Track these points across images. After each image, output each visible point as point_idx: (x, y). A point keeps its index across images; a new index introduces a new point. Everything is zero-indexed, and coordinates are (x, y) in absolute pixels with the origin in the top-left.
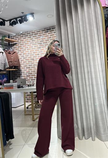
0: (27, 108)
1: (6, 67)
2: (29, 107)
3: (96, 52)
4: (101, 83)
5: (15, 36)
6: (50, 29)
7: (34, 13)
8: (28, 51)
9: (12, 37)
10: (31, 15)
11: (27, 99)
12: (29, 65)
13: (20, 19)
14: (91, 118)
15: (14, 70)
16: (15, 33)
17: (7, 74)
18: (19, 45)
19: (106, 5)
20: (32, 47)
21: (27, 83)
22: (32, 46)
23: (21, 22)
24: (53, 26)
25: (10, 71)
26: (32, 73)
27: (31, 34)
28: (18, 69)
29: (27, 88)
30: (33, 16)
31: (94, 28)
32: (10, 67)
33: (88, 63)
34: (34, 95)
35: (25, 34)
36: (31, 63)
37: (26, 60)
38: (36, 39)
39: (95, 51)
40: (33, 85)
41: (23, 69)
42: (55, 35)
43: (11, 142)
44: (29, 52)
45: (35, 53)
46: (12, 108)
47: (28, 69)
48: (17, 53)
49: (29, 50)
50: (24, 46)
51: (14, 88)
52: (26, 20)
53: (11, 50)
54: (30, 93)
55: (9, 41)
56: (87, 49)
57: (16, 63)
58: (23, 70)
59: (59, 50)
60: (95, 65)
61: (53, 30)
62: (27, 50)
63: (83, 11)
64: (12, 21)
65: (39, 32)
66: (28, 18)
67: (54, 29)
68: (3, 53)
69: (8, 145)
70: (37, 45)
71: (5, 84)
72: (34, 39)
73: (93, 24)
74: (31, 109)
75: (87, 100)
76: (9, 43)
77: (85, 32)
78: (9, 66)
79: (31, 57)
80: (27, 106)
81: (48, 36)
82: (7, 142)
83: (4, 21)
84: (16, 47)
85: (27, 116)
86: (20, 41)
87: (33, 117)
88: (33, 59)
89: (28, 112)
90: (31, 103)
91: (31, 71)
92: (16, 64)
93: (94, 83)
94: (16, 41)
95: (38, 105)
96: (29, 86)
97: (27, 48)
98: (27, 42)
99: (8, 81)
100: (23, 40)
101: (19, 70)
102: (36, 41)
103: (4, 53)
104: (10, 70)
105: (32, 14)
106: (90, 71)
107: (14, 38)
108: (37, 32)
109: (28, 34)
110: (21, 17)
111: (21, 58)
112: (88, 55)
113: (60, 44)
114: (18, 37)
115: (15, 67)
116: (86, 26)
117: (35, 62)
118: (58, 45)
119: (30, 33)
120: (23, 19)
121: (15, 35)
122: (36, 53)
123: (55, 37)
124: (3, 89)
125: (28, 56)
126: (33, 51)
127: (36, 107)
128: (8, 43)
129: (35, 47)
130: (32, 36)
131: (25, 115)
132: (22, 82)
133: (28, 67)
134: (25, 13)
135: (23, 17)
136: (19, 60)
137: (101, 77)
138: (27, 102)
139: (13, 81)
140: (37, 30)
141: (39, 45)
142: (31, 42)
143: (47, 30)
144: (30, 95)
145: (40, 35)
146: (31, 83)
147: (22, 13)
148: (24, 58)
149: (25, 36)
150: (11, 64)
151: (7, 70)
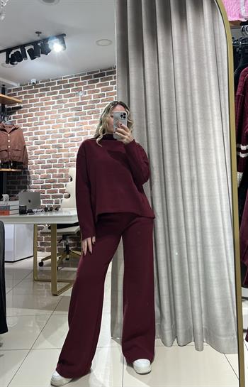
0: (41, 264)
2: (44, 262)
3: (214, 131)
4: (222, 208)
5: (17, 89)
6: (103, 75)
7: (64, 35)
8: (49, 127)
9: (10, 91)
10: (58, 39)
11: (42, 244)
12: (49, 162)
13: (32, 47)
14: (196, 295)
15: (13, 170)
16: (18, 83)
18: (26, 111)
19: (240, 16)
20: (59, 116)
21: (42, 204)
22: (57, 114)
23: (34, 55)
24: (111, 68)
25: (3, 172)
26: (54, 181)
27: (56, 85)
28: (22, 168)
29: (42, 215)
30: (63, 43)
31: (209, 72)
32: (4, 164)
33: (193, 158)
34: (59, 234)
35: (43, 85)
36: (54, 156)
37: (42, 147)
38: (68, 99)
39: (212, 130)
40: (57, 209)
41: (34, 171)
42: (114, 91)
43: (1, 342)
44: (51, 129)
45: (64, 131)
46: (4, 262)
47: (45, 170)
48: (23, 130)
49: (51, 125)
50: (38, 114)
51: (11, 212)
52: (46, 51)
53: (7, 122)
54: (49, 228)
55: (4, 101)
56: (190, 123)
57: (17, 154)
58: (33, 173)
59: (123, 128)
60: (208, 165)
61: (111, 78)
62: (44, 125)
63: (185, 31)
64: (12, 53)
65: (74, 80)
66: (50, 47)
67: (113, 76)
70: (70, 112)
72: (63, 99)
73: (208, 63)
74: (50, 268)
75: (185, 249)
76: (3, 106)
77: (189, 84)
79: (55, 141)
80: (39, 260)
81: (98, 91)
84: (20, 117)
85: (39, 283)
86: (31, 101)
87: (54, 287)
88: (59, 147)
89: (43, 275)
90: (49, 254)
91: (54, 176)
92: (17, 156)
93: (206, 208)
94: (21, 101)
95: (67, 259)
96: (46, 210)
97: (46, 118)
98: (46, 104)
100: (37, 100)
101: (25, 173)
102: (68, 103)
104: (3, 170)
105: (61, 36)
106: (196, 179)
107: (15, 94)
108: (70, 81)
109: (50, 84)
110: (35, 43)
111: (31, 143)
112: (192, 139)
113: (125, 114)
114: (25, 93)
115: (16, 165)
116: (190, 68)
117: (63, 153)
118: (122, 116)
119: (54, 83)
120: (38, 49)
121: (17, 86)
122: (66, 133)
123: (114, 93)
125: (46, 138)
126: (60, 126)
127: (62, 264)
129: (65, 116)
130: (58, 91)
131: (35, 280)
132: (30, 201)
133: (46, 164)
134: (46, 34)
135: (39, 44)
136: (25, 146)
137: (223, 193)
138: (40, 251)
139: (10, 196)
140: (72, 76)
141: (74, 112)
142: (56, 104)
143: (95, 76)
144: (49, 233)
145: (79, 90)
146: (52, 205)
147: (37, 33)
148: (37, 143)
149: (41, 90)
150: (7, 155)
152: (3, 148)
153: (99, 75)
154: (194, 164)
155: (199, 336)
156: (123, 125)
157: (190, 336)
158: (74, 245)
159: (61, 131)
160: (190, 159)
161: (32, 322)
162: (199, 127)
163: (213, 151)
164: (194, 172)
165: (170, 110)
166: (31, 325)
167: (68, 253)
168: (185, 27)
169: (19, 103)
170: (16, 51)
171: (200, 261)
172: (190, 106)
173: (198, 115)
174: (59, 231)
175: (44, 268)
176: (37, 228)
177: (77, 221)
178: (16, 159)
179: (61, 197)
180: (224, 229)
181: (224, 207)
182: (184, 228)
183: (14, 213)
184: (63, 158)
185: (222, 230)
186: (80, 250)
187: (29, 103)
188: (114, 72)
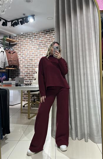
0: (24, 106)
1: (6, 66)
2: (25, 105)
3: (93, 54)
5: (15, 37)
6: (49, 31)
9: (12, 37)
11: (24, 98)
12: (28, 65)
13: (22, 20)
15: (13, 69)
17: (7, 73)
18: (19, 45)
20: (32, 48)
21: (24, 82)
23: (22, 23)
24: (53, 29)
25: (9, 70)
26: (30, 73)
27: (31, 35)
28: (17, 68)
29: (25, 87)
30: (34, 18)
31: (91, 31)
32: (10, 66)
33: (85, 65)
34: (31, 94)
35: (25, 35)
36: (29, 63)
37: (25, 60)
38: (36, 41)
40: (30, 85)
41: (21, 69)
42: (54, 38)
43: (7, 137)
45: (33, 53)
46: (9, 105)
47: (26, 69)
48: (17, 53)
49: (28, 51)
50: (23, 47)
51: (12, 85)
52: (27, 22)
53: (11, 50)
54: (27, 92)
55: (10, 41)
56: (84, 51)
57: (15, 62)
58: (21, 70)
59: (57, 52)
60: (91, 68)
61: (52, 33)
62: (26, 51)
64: (14, 22)
65: (38, 33)
66: (29, 20)
68: (3, 52)
69: (4, 140)
70: (36, 46)
71: (4, 82)
72: (33, 40)
73: (91, 27)
74: (27, 108)
76: (10, 43)
77: (83, 35)
78: (8, 65)
79: (30, 57)
80: (23, 105)
81: (47, 38)
82: (4, 136)
83: (6, 21)
84: (16, 47)
85: (23, 114)
86: (21, 41)
87: (29, 116)
88: (32, 60)
89: (25, 111)
90: (27, 102)
91: (29, 71)
92: (15, 63)
93: (90, 85)
95: (34, 105)
96: (26, 85)
97: (27, 48)
98: (27, 42)
99: (7, 79)
100: (23, 41)
101: (18, 70)
102: (35, 42)
103: (5, 52)
104: (9, 68)
105: (33, 16)
106: (86, 73)
107: (14, 39)
108: (36, 33)
109: (28, 35)
110: (22, 18)
111: (21, 58)
112: (85, 57)
113: (58, 47)
114: (18, 38)
115: (14, 66)
116: (84, 29)
118: (57, 48)
120: (24, 20)
121: (15, 35)
122: (35, 54)
123: (54, 39)
124: (2, 86)
125: (27, 56)
126: (32, 51)
127: (32, 106)
128: (8, 43)
129: (34, 47)
130: (32, 37)
131: (21, 113)
132: (20, 81)
133: (26, 66)
134: (27, 15)
135: (24, 19)
136: (18, 59)
137: (97, 79)
138: (24, 101)
139: (12, 79)
141: (38, 46)
142: (31, 43)
143: (46, 32)
144: (27, 94)
145: (40, 37)
146: (29, 83)
147: (23, 14)
148: (23, 58)
149: (25, 37)
150: (11, 63)
151: (7, 68)
152: (9, 60)
153: (48, 31)
154: (85, 67)
155: (86, 136)
156: (57, 51)
157: (83, 136)
158: (37, 99)
159: (32, 53)
160: (83, 65)
161: (20, 130)
162: (87, 52)
163: (93, 62)
164: (85, 70)
165: (76, 45)
166: (20, 131)
167: (35, 102)
168: (82, 13)
169: (16, 42)
170: (15, 21)
172: (84, 44)
173: (87, 48)
175: (25, 108)
176: (22, 92)
177: (39, 89)
178: (14, 64)
179: (32, 80)
180: (97, 94)
181: (97, 85)
182: (81, 93)
183: (13, 86)
184: (33, 64)
185: (96, 94)
186: (39, 101)
187: (20, 42)
188: (54, 30)
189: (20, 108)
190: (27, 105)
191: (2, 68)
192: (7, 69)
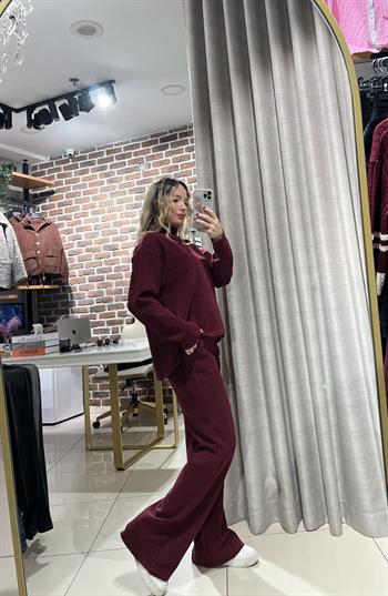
0: (96, 425)
1: (18, 277)
2: (101, 421)
3: (341, 215)
4: (358, 326)
5: (47, 165)
6: (174, 137)
7: (112, 81)
8: (97, 220)
9: (35, 168)
10: (103, 89)
11: (95, 395)
12: (100, 271)
13: (66, 101)
15: (46, 287)
16: (47, 155)
17: (22, 304)
18: (62, 197)
19: (371, 45)
20: (110, 203)
21: (93, 335)
22: (109, 199)
23: (69, 113)
24: (186, 127)
25: (31, 290)
26: (110, 300)
27: (105, 156)
28: (60, 283)
29: (94, 351)
30: (112, 92)
31: (329, 128)
32: (32, 279)
34: (121, 378)
35: (84, 158)
36: (106, 263)
37: (87, 250)
38: (124, 176)
39: (337, 214)
40: (116, 342)
41: (78, 286)
42: (192, 160)
43: (43, 544)
44: (100, 223)
45: (120, 224)
46: (41, 425)
47: (95, 284)
48: (57, 227)
49: (100, 217)
50: (80, 201)
51: (47, 350)
52: (88, 108)
53: (34, 216)
54: (106, 370)
55: (27, 185)
56: (305, 204)
57: (52, 262)
58: (77, 288)
59: (207, 213)
60: (335, 265)
61: (186, 142)
62: (90, 217)
63: (291, 69)
64: (36, 111)
65: (132, 147)
66: (93, 100)
67: (189, 138)
68: (4, 226)
69: (33, 554)
70: (128, 195)
71: (15, 340)
72: (116, 176)
73: (326, 115)
75: (309, 390)
76: (26, 191)
77: (300, 147)
78: (26, 275)
79: (107, 240)
80: (93, 419)
81: (167, 162)
82: (29, 543)
83: (8, 110)
84: (53, 206)
85: (94, 453)
86: (67, 182)
87: (118, 458)
88: (114, 248)
89: (101, 441)
90: (108, 409)
91: (109, 292)
92: (51, 265)
93: (336, 328)
94: (52, 182)
95: (135, 415)
96: (100, 343)
97: (92, 206)
98: (91, 185)
99: (26, 329)
100: (77, 180)
101: (65, 290)
102: (124, 181)
103: (10, 226)
104: (31, 287)
105: (109, 84)
106: (318, 285)
107: (43, 173)
108: (126, 149)
109: (95, 155)
110: (69, 96)
111: (72, 246)
112: (310, 228)
113: (210, 193)
114: (58, 169)
115: (50, 278)
116: (301, 123)
117: (120, 257)
118: (205, 196)
119: (101, 154)
120: (74, 104)
121: (46, 160)
122: (123, 227)
123: (192, 165)
124: (9, 356)
125: (93, 236)
126: (114, 217)
127: (127, 423)
128: (21, 190)
129: (120, 202)
130: (108, 164)
131: (88, 450)
132: (74, 332)
133: (96, 275)
134: (84, 82)
135: (76, 97)
136: (62, 250)
138: (94, 405)
139: (44, 326)
140: (128, 142)
141: (134, 195)
142: (106, 185)
143: (162, 140)
144: (106, 378)
145: (139, 161)
146: (109, 336)
147: (71, 80)
148: (80, 245)
149: (82, 165)
150: (35, 266)
151: (21, 287)
152: (29, 255)
153: (168, 138)
154: (315, 265)
155: (335, 515)
156: (207, 209)
157: (323, 516)
158: (144, 393)
159: (115, 224)
160: (308, 259)
161: (88, 512)
162: (319, 209)
163: (341, 243)
164: (316, 276)
165: (275, 186)
166: (87, 517)
167: (136, 406)
168: (291, 65)
169: (50, 185)
170: (41, 108)
171: (331, 405)
172: (304, 180)
173: (317, 191)
174: (120, 373)
175: (101, 430)
176: (86, 371)
178: (48, 270)
179: (121, 322)
180: (363, 356)
181: (362, 324)
182: (304, 358)
183: (52, 351)
184: (120, 265)
186: (152, 400)
187: (64, 185)
188: (190, 133)
189: (84, 432)
190: (110, 417)
191: (4, 286)
192: (23, 290)
